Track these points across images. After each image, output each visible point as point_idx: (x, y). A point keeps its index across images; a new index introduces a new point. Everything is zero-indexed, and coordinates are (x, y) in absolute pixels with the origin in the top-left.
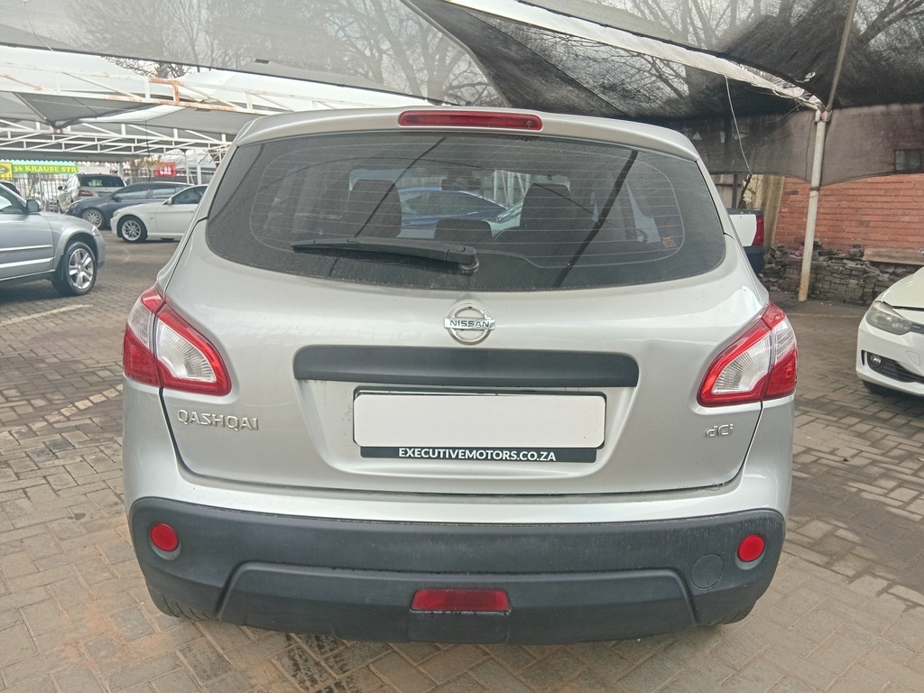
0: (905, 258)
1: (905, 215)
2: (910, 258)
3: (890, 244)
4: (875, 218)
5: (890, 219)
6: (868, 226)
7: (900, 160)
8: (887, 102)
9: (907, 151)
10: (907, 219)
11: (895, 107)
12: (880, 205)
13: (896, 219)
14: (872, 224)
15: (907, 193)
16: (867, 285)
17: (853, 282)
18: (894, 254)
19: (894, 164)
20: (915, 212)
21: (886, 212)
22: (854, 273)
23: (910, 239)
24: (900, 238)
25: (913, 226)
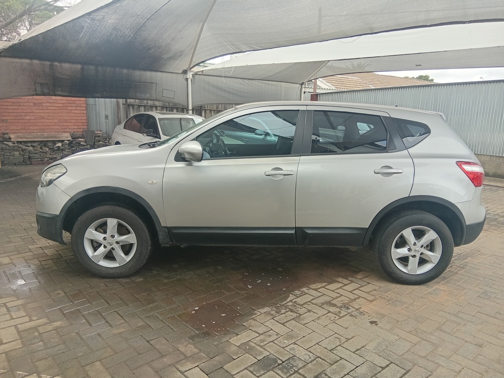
0: (34, 138)
1: (26, 115)
2: (37, 138)
3: (22, 131)
4: (10, 118)
5: (18, 118)
6: (7, 122)
7: (39, 88)
8: (31, 58)
9: (42, 84)
10: (28, 117)
11: (36, 62)
12: (11, 111)
13: (22, 118)
14: (9, 121)
15: (25, 104)
16: (25, 154)
17: (17, 153)
18: (27, 136)
19: (35, 90)
20: (31, 114)
21: (15, 114)
22: (15, 148)
23: (31, 128)
24: (26, 128)
25: (32, 121)
